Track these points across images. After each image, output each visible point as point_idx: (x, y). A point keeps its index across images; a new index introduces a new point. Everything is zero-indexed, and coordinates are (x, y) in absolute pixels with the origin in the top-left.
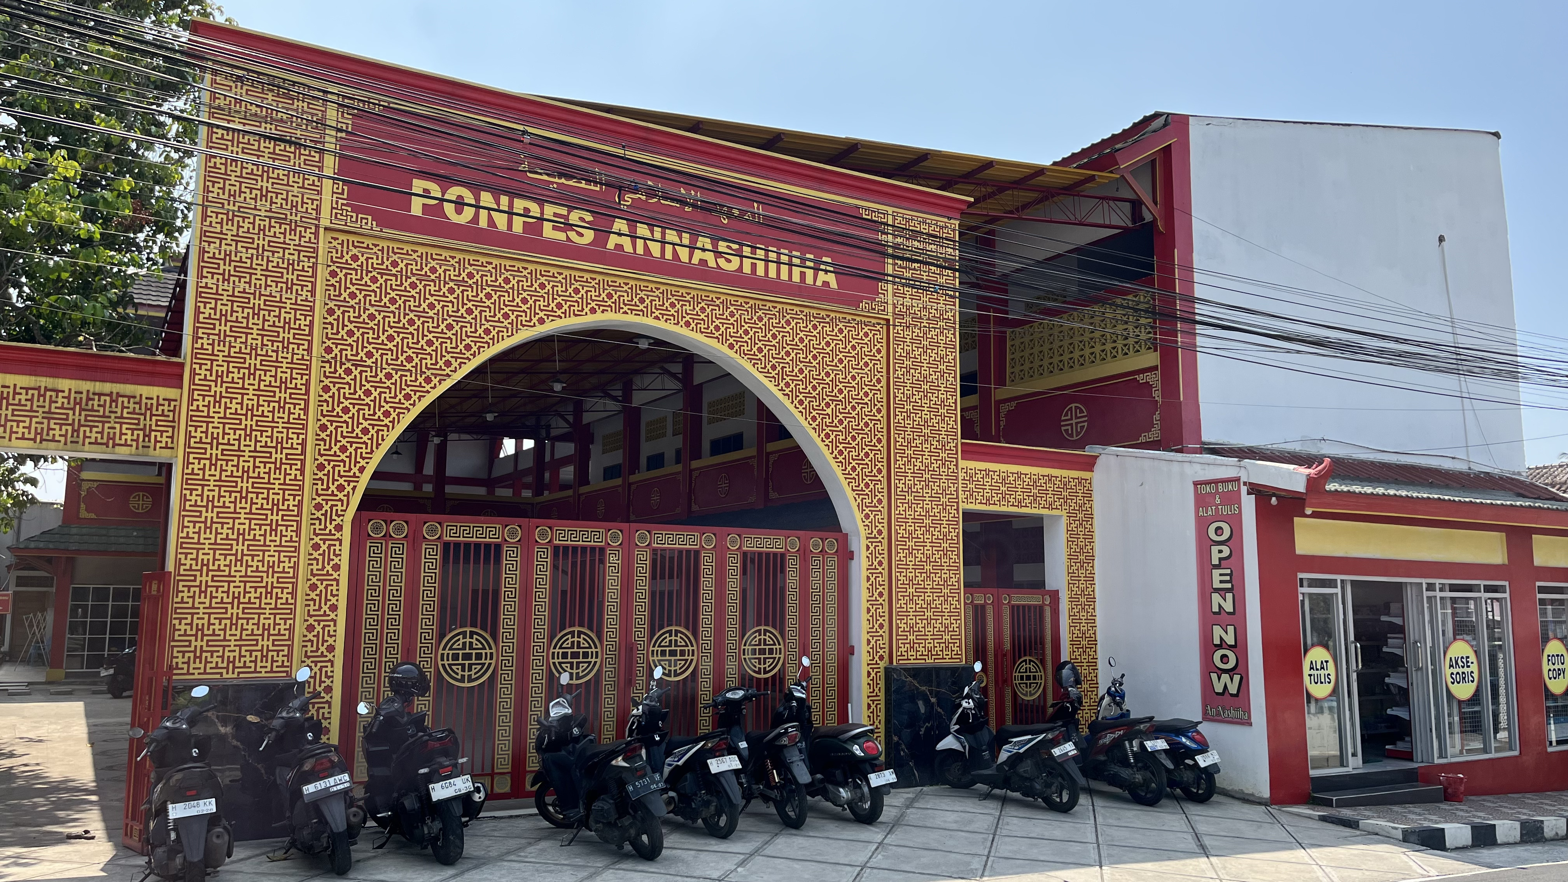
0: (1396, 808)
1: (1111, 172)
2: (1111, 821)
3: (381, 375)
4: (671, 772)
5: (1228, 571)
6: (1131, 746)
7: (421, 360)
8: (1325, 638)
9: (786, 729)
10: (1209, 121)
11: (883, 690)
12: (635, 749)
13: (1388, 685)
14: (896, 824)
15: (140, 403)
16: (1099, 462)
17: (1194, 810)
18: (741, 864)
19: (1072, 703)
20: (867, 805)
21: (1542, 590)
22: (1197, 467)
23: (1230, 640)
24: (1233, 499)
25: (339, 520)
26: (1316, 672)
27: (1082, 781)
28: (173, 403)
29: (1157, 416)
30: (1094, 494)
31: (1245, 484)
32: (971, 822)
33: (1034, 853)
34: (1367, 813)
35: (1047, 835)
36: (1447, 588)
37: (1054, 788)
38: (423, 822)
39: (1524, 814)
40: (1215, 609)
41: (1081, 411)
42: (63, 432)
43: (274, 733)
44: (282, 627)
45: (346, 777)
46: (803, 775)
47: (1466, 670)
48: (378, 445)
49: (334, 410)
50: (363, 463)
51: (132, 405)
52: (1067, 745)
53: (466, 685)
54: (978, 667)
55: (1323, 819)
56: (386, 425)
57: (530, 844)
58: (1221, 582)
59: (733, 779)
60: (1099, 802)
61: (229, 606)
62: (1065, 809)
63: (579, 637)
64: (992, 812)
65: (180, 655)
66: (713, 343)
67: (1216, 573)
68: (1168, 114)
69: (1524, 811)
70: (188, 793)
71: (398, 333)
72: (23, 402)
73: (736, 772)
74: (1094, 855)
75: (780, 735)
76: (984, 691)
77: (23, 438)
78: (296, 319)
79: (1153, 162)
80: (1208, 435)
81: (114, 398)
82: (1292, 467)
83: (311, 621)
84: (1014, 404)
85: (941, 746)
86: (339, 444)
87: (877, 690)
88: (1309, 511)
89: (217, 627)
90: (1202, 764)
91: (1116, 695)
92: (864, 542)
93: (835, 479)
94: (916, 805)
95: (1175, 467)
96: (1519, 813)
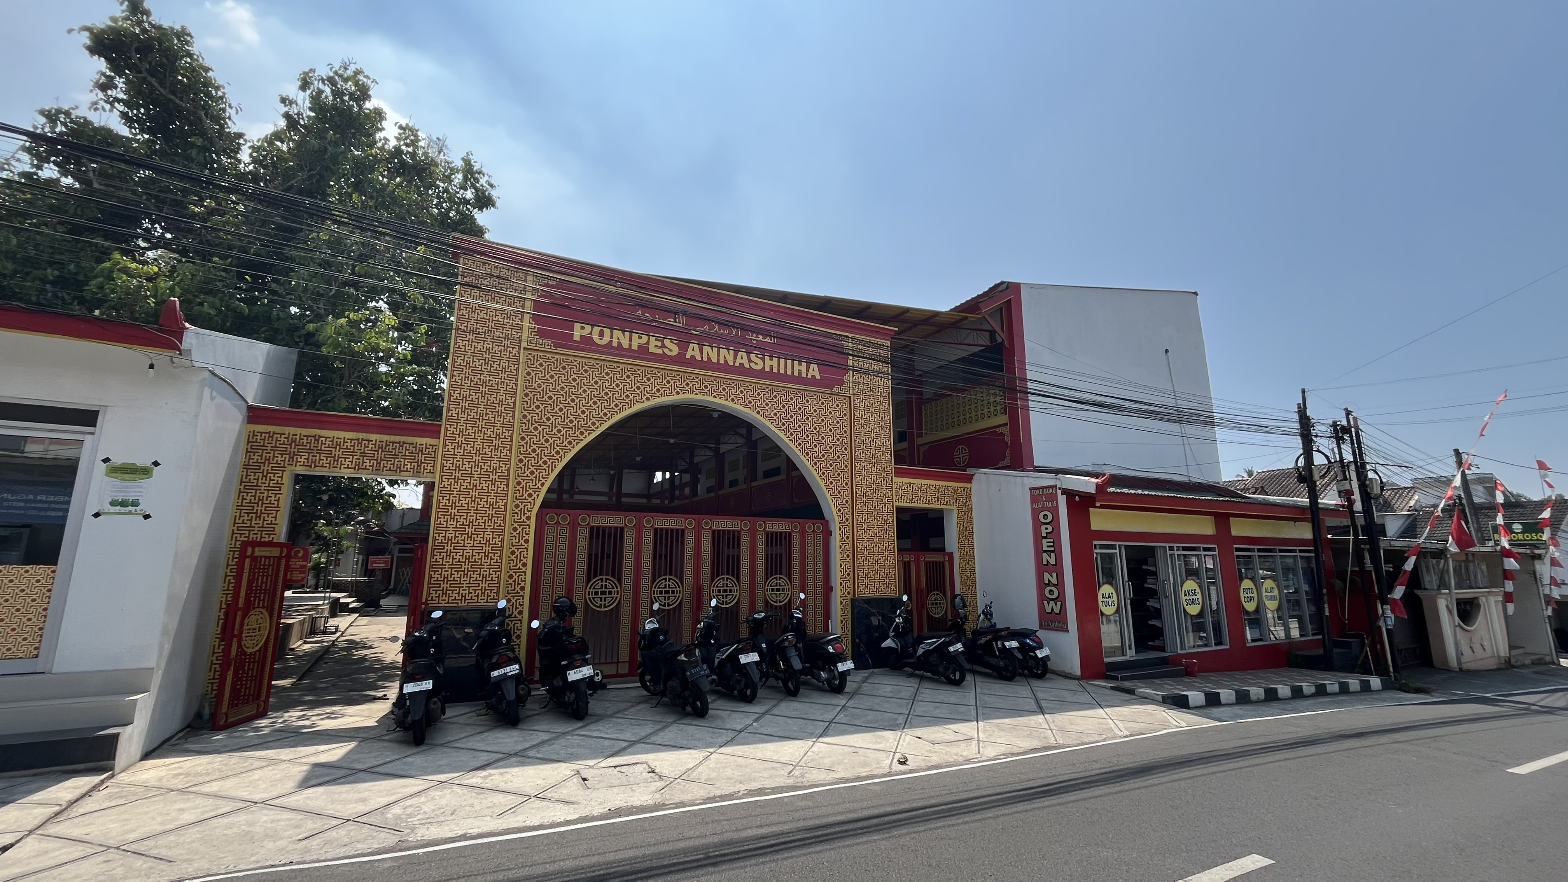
0: (1157, 681)
1: (977, 314)
2: (986, 691)
3: (555, 431)
4: (719, 662)
5: (1052, 540)
6: (997, 645)
7: (578, 422)
8: (1110, 577)
9: (787, 636)
10: (1032, 286)
11: (850, 612)
12: (691, 650)
13: (1148, 606)
14: (855, 693)
15: (416, 447)
16: (975, 478)
17: (1035, 683)
18: (756, 720)
19: (961, 619)
20: (837, 682)
21: (1238, 550)
22: (1032, 479)
23: (1054, 581)
24: (1053, 498)
25: (528, 514)
26: (1106, 600)
27: (967, 666)
28: (434, 447)
29: (1008, 452)
30: (972, 496)
31: (1060, 489)
32: (900, 692)
33: (937, 713)
34: (1139, 685)
35: (946, 700)
36: (1181, 549)
37: (950, 671)
38: (565, 694)
39: (1236, 685)
40: (1045, 562)
41: (965, 450)
42: (371, 464)
43: (481, 640)
44: (494, 576)
45: (517, 666)
46: (797, 664)
47: (1194, 597)
48: (552, 470)
49: (527, 450)
50: (543, 481)
51: (411, 449)
52: (958, 645)
53: (603, 609)
54: (905, 598)
55: (1113, 688)
56: (557, 459)
57: (633, 706)
58: (1048, 546)
59: (755, 667)
60: (979, 679)
61: (463, 564)
62: (958, 683)
63: (669, 581)
64: (914, 685)
65: (434, 592)
66: (748, 411)
67: (1044, 541)
68: (1009, 283)
69: (1237, 683)
70: (417, 677)
71: (565, 407)
72: (349, 447)
73: (756, 662)
74: (973, 713)
75: (784, 640)
76: (910, 612)
77: (348, 468)
78: (506, 399)
79: (1001, 309)
80: (1039, 461)
81: (402, 444)
82: (1087, 478)
83: (511, 572)
84: (927, 447)
85: (884, 645)
86: (529, 470)
87: (846, 612)
88: (1098, 504)
89: (456, 576)
90: (1040, 656)
91: (988, 615)
92: (838, 525)
93: (820, 489)
94: (869, 681)
95: (1019, 480)
96: (1233, 685)
